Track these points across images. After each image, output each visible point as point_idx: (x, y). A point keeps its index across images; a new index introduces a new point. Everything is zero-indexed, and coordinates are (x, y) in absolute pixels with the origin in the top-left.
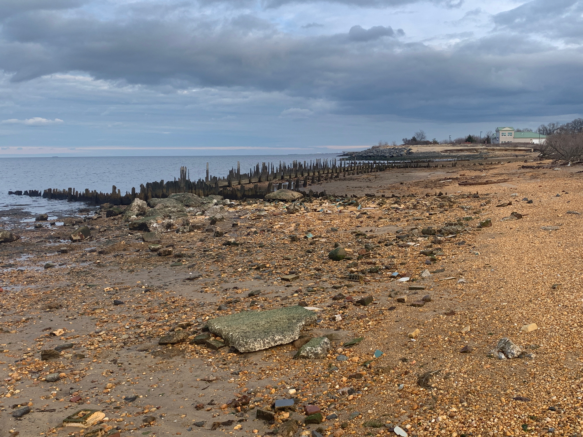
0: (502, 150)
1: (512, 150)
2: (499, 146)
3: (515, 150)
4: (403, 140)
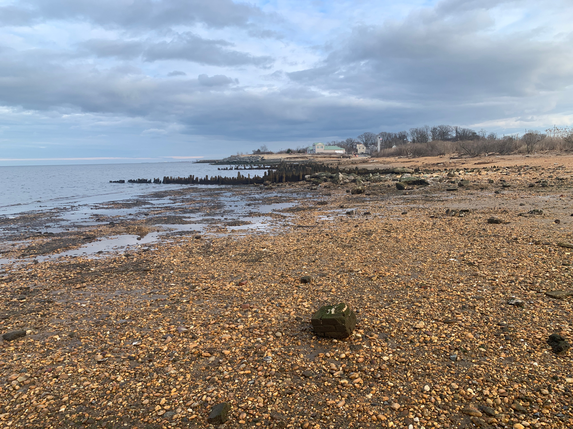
0: (322, 157)
1: (328, 157)
2: (320, 155)
3: (330, 157)
4: (253, 151)
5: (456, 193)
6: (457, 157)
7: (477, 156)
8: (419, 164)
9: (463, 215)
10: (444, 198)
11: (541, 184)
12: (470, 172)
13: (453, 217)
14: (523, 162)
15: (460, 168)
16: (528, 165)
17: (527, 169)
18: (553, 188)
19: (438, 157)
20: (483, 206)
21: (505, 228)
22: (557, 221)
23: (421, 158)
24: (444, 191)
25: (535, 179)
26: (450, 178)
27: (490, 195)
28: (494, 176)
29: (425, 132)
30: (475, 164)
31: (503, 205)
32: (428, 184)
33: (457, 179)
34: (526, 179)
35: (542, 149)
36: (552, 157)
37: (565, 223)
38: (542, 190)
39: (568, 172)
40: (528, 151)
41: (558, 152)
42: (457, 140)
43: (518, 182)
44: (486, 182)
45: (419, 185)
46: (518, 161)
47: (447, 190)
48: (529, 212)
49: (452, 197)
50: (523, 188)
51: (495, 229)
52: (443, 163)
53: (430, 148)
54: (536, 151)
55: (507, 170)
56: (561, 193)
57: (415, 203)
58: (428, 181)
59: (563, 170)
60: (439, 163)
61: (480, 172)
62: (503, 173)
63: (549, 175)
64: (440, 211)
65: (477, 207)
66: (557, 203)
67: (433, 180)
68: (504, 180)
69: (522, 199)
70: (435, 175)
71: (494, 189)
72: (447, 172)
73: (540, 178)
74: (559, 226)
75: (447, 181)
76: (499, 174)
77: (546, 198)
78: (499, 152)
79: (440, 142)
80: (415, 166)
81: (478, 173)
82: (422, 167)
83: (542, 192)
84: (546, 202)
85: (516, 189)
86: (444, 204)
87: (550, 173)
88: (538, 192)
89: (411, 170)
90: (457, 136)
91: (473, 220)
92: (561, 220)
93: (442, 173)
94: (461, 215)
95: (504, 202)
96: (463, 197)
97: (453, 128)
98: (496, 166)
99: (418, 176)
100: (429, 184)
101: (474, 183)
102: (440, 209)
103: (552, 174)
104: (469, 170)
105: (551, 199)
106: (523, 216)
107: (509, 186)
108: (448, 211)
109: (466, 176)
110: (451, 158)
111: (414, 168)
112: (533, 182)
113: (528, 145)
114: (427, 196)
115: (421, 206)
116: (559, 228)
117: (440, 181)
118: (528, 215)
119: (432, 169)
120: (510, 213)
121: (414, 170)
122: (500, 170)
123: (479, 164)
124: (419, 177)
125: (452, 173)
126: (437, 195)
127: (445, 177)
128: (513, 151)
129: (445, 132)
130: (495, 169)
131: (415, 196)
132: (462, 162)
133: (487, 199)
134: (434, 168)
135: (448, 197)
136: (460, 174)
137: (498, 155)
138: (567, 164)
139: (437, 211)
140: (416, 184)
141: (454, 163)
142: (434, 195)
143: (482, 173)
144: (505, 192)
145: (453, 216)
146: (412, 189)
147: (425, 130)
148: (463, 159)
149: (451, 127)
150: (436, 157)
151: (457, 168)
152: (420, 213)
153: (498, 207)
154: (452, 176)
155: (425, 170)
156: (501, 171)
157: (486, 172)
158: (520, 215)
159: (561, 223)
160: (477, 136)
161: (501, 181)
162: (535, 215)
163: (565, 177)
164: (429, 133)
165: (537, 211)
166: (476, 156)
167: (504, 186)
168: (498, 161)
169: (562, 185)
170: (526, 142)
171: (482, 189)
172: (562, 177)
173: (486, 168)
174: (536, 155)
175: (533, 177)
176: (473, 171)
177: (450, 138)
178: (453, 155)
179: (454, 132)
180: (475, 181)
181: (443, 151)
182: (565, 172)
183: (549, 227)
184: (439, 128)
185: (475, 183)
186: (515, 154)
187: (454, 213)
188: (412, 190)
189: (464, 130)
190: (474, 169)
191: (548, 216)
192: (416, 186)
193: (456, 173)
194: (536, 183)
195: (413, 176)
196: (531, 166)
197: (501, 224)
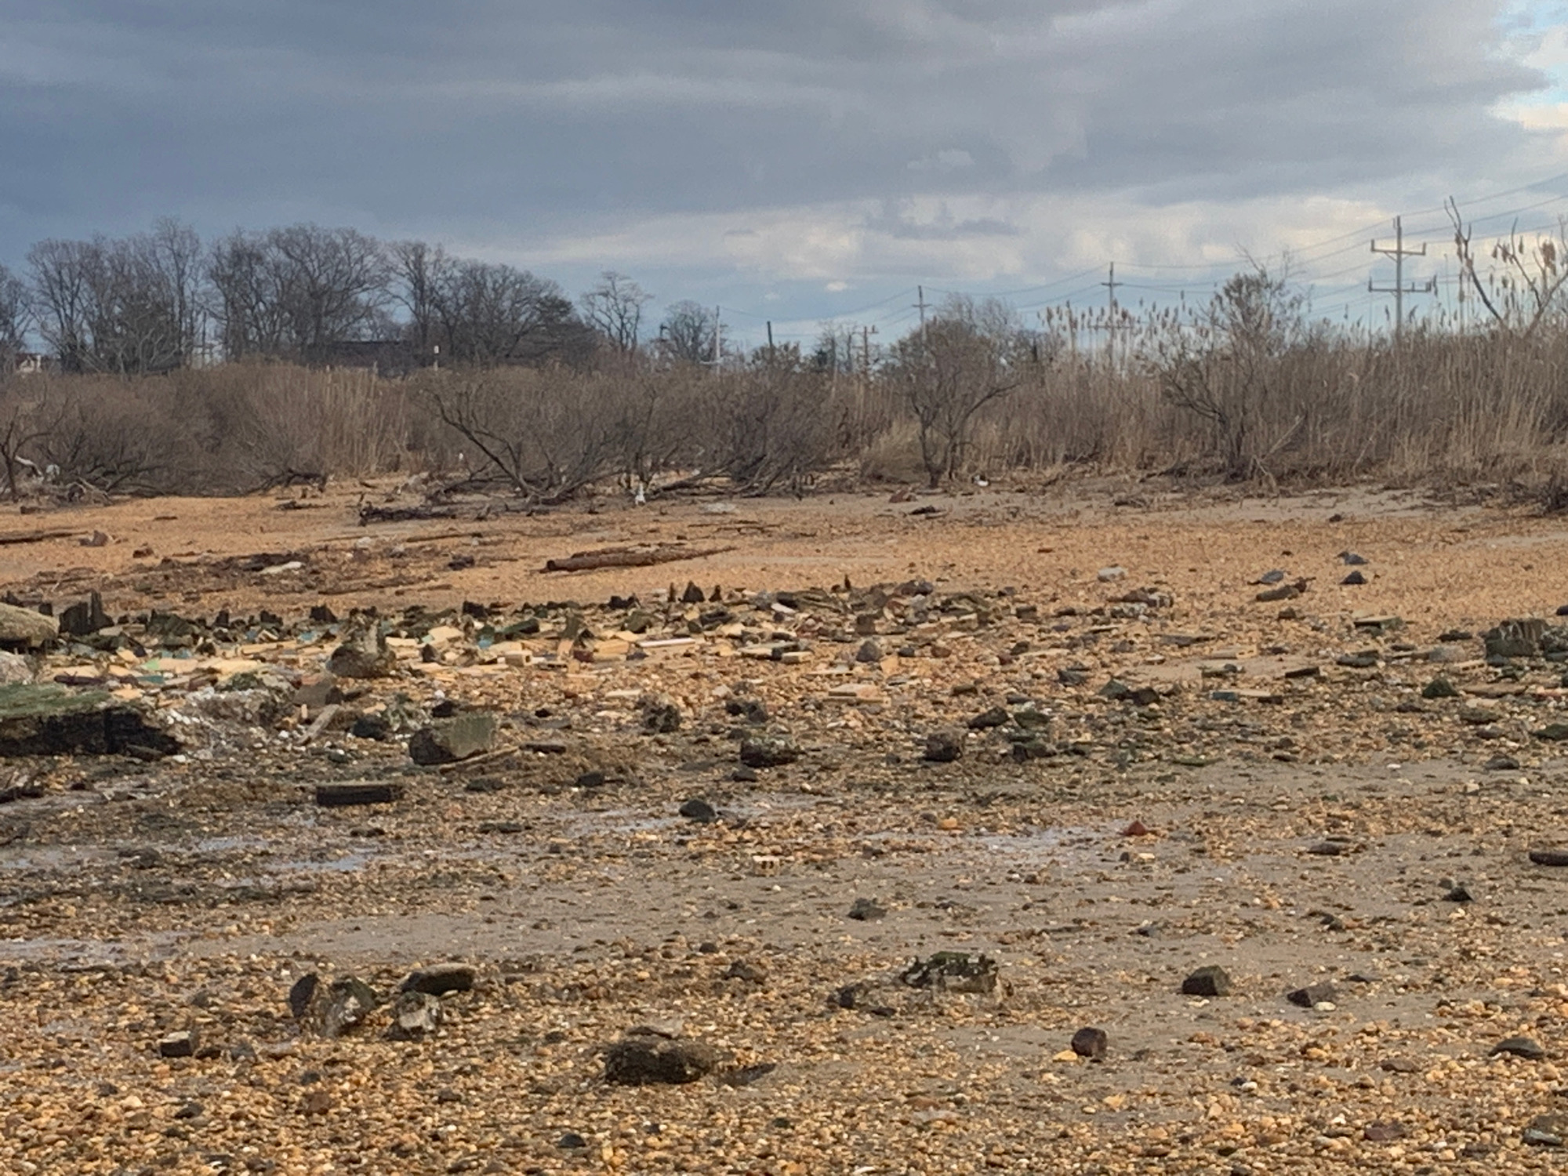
5: (388, 825)
6: (415, 501)
7: (568, 496)
8: (112, 561)
9: (420, 1019)
10: (290, 872)
11: (1010, 739)
12: (510, 637)
13: (347, 1045)
14: (889, 561)
15: (437, 602)
16: (930, 577)
17: (922, 615)
18: (1086, 765)
19: (271, 501)
20: (588, 933)
21: (727, 1119)
22: (1088, 1043)
23: (128, 508)
24: (294, 804)
25: (971, 691)
26: (351, 686)
27: (648, 832)
28: (682, 669)
29: (160, 281)
30: (552, 566)
31: (730, 918)
32: (167, 744)
33: (403, 699)
34: (908, 698)
35: (1022, 458)
36: (1088, 515)
37: (1139, 1056)
38: (1012, 789)
39: (1183, 643)
40: (929, 468)
41: (1129, 478)
42: (425, 361)
43: (852, 718)
44: (627, 717)
45: (93, 752)
46: (861, 544)
47: (328, 798)
48: (903, 977)
49: (354, 863)
50: (884, 772)
51: (654, 1129)
52: (303, 556)
53: (204, 425)
54: (982, 465)
55: (779, 618)
56: (1136, 811)
57: (46, 923)
58: (173, 715)
59: (1156, 625)
60: (267, 560)
61: (587, 635)
62: (752, 648)
63: (1062, 658)
64: (250, 995)
65: (543, 945)
66: (1103, 889)
67: (212, 709)
68: (753, 708)
69: (875, 864)
70: (230, 663)
71: (676, 782)
72: (328, 637)
73: (1003, 689)
74: (1098, 1080)
75: (327, 713)
76: (726, 650)
77: (1032, 852)
78: (727, 466)
79: (282, 376)
80: (72, 578)
81: (566, 646)
82: (128, 593)
83: (1009, 798)
84: (1031, 880)
85: (839, 778)
86: (281, 930)
87: (1072, 645)
88: (983, 802)
89: (30, 621)
90: (422, 325)
91: (502, 1058)
92: (1112, 1030)
93: (289, 644)
94: (407, 1022)
95: (746, 891)
96: (443, 853)
97: (393, 258)
98: (705, 584)
99: (87, 672)
100: (177, 748)
101: (537, 736)
102: (250, 970)
103: (1081, 656)
104: (504, 622)
105: (1068, 858)
106: (863, 1008)
107: (788, 757)
108: (305, 988)
109: (476, 670)
110: (370, 515)
111: (63, 599)
112: (952, 720)
113: (926, 425)
114: (150, 860)
115: (97, 951)
116: (1100, 1094)
117: (270, 716)
118: (895, 998)
119: (209, 606)
120: (779, 984)
121: (55, 623)
122: (728, 620)
123: (579, 564)
124: (99, 681)
125: (370, 647)
126: (234, 843)
127: (310, 680)
128: (824, 465)
129: (326, 291)
130: (693, 615)
131: (51, 858)
132: (453, 547)
133: (619, 872)
134: (231, 596)
135: (320, 856)
136: (428, 654)
137: (720, 494)
138: (1182, 572)
139: (225, 995)
140: (68, 749)
141: (390, 554)
142: (207, 847)
143: (602, 649)
144: (760, 807)
145: (346, 1030)
146: (35, 794)
147: (167, 263)
148: (463, 527)
149: (369, 246)
150: (255, 503)
151: (411, 600)
152: (76, 1013)
153: (696, 932)
154: (372, 674)
155: (156, 622)
156: (737, 629)
157: (628, 636)
158: (845, 999)
159: (1116, 1056)
160: (576, 327)
161: (734, 710)
162: (944, 999)
163: (1163, 676)
164: (200, 287)
165: (961, 966)
166: (560, 500)
167: (755, 758)
168: (722, 544)
169: (1142, 743)
170: (912, 396)
171: (591, 782)
172: (1143, 680)
173: (632, 601)
174: (985, 498)
175: (958, 679)
176: (531, 630)
177: (367, 334)
178: (386, 482)
179: (401, 286)
180: (543, 713)
181: (305, 453)
182: (1169, 640)
183: (1032, 1089)
184: (274, 255)
185: (545, 735)
186: (842, 487)
187: (352, 1003)
188: (34, 805)
189: (475, 278)
190: (541, 611)
191: (1035, 1003)
192: (66, 761)
193: (404, 647)
194: (972, 726)
195: (49, 672)
196: (945, 589)
197: (705, 1087)
